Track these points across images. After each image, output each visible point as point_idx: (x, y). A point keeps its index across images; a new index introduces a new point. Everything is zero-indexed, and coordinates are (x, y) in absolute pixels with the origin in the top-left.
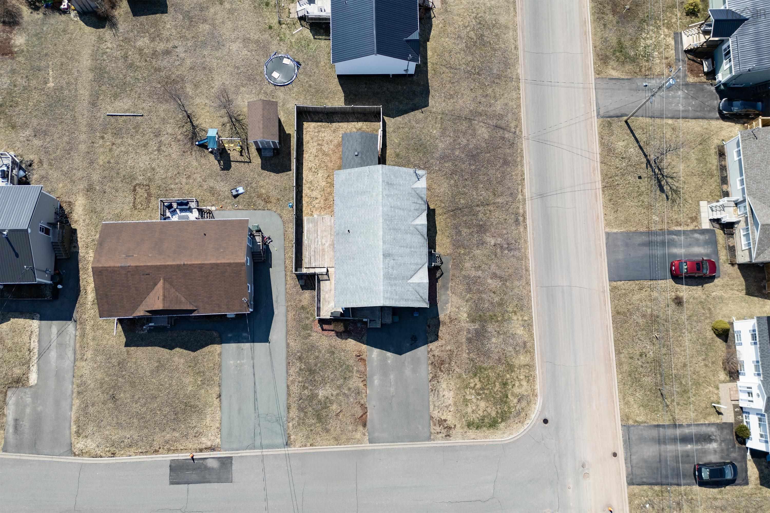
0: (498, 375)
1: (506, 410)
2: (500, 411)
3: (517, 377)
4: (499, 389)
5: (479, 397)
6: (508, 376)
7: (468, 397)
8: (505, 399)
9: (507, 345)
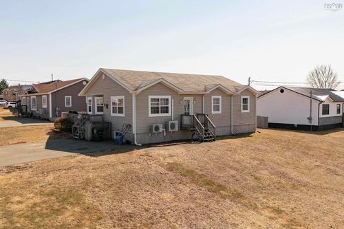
9: (183, 218)
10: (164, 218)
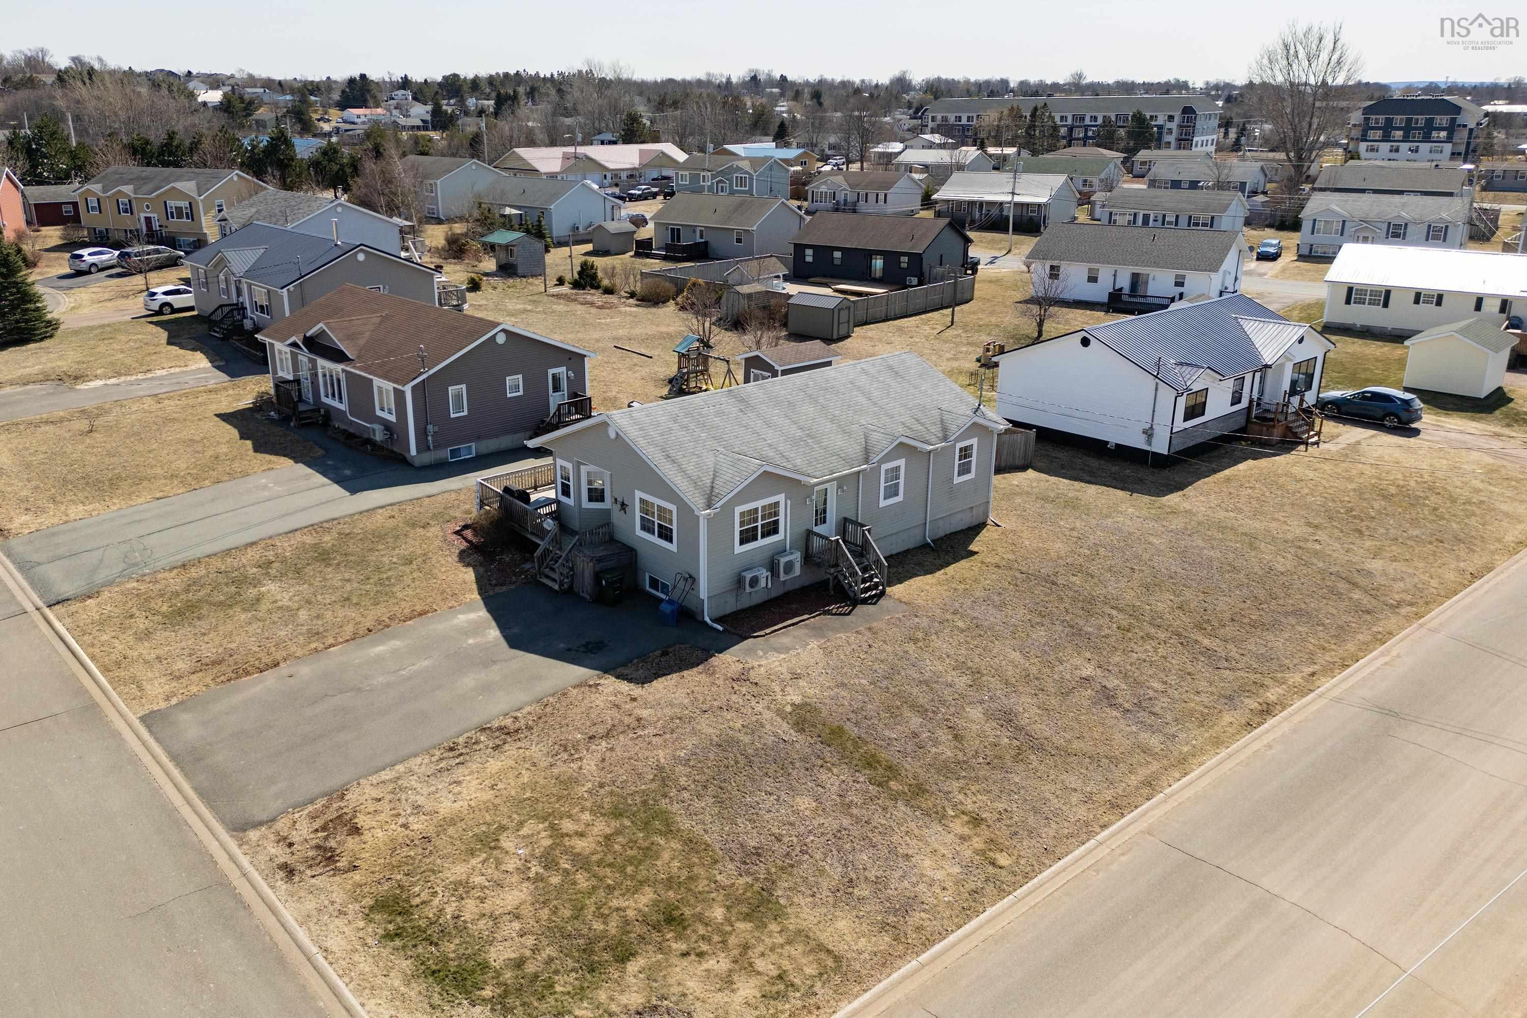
0: (690, 878)
1: (558, 988)
2: (530, 968)
3: (746, 947)
4: (631, 913)
5: (536, 869)
6: (718, 913)
7: (507, 842)
8: (606, 956)
9: (835, 852)
10: (807, 853)
